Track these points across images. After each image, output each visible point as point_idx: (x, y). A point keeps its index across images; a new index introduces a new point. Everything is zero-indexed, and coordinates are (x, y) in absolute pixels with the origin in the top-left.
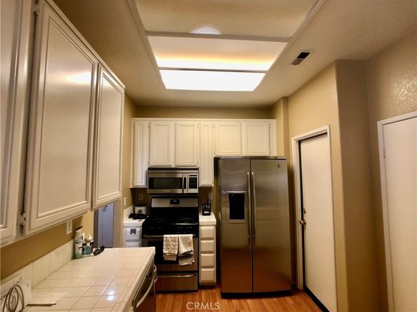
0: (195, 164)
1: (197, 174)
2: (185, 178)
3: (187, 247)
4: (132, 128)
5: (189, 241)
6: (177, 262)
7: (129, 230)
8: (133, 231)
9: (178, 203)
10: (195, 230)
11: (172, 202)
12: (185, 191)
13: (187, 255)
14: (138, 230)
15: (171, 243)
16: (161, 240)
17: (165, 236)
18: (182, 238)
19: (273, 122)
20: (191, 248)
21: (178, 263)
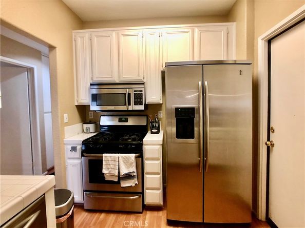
0: (141, 78)
1: (143, 89)
2: (129, 95)
3: (128, 168)
4: (74, 42)
5: (130, 161)
6: (118, 183)
7: (69, 147)
8: (74, 149)
9: (126, 121)
10: (138, 150)
11: (120, 121)
12: (130, 108)
13: (128, 176)
14: (79, 147)
15: (110, 162)
16: (100, 159)
17: (104, 155)
18: (123, 158)
19: (232, 26)
20: (133, 169)
21: (120, 184)
